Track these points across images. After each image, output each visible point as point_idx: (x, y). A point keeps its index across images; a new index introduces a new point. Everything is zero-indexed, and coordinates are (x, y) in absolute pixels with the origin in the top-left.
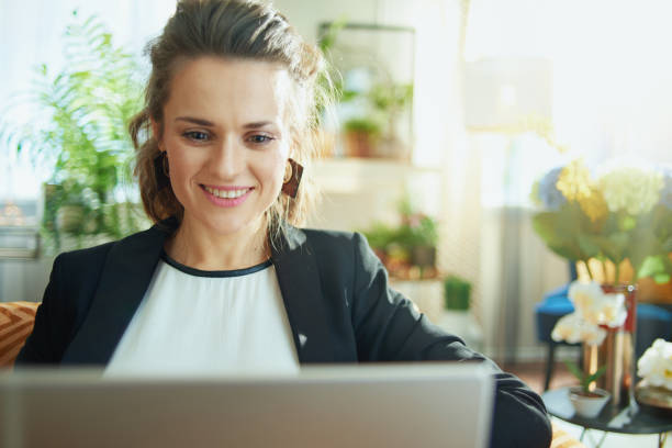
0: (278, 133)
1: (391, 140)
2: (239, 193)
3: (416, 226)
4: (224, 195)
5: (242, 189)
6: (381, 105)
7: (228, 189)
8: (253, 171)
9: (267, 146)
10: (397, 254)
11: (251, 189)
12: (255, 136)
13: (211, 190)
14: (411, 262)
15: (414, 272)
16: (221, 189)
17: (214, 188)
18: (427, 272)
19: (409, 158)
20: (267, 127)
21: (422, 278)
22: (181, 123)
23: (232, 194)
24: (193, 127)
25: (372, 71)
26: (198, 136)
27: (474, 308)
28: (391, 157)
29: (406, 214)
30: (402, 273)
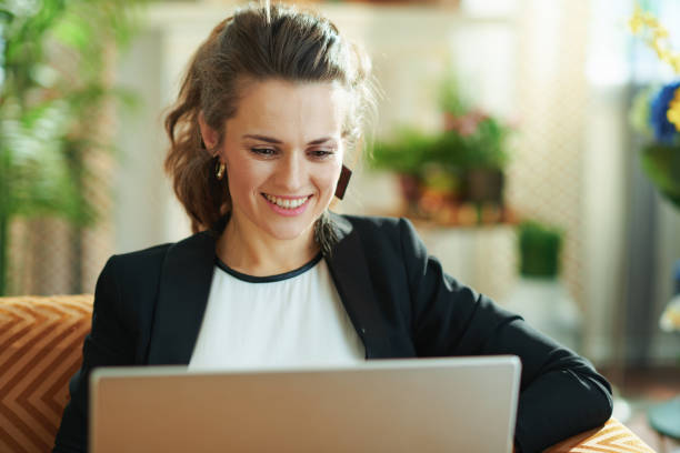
0: (335, 146)
2: (301, 202)
3: (471, 131)
4: (287, 203)
5: (301, 198)
7: (290, 199)
8: (313, 182)
9: (326, 158)
10: (439, 183)
11: (310, 197)
12: (316, 151)
13: (274, 200)
14: (463, 196)
15: (468, 214)
16: (284, 198)
17: (277, 197)
18: (492, 213)
20: (328, 143)
21: (481, 223)
22: (248, 139)
23: (295, 203)
24: (261, 144)
26: (265, 151)
29: (453, 110)
30: (446, 214)
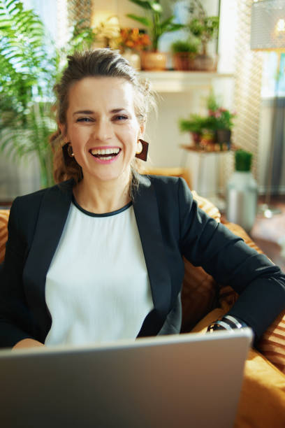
1: (204, 56)
3: (219, 116)
6: (197, 33)
8: (118, 137)
10: (207, 135)
14: (215, 141)
15: (217, 147)
18: (225, 147)
19: (215, 70)
21: (222, 150)
22: (75, 116)
25: (191, 10)
27: (253, 169)
28: (204, 70)
29: (212, 108)
30: (209, 147)
